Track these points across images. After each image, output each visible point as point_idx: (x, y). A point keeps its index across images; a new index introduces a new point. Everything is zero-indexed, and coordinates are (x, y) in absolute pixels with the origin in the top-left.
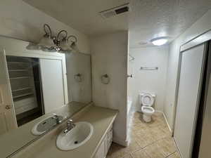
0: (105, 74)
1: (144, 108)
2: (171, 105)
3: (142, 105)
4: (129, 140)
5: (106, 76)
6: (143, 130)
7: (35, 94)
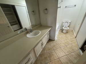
0: (46, 8)
1: (64, 28)
2: (79, 24)
3: (63, 26)
4: (56, 38)
5: (46, 9)
6: (62, 36)
7: (18, 23)
